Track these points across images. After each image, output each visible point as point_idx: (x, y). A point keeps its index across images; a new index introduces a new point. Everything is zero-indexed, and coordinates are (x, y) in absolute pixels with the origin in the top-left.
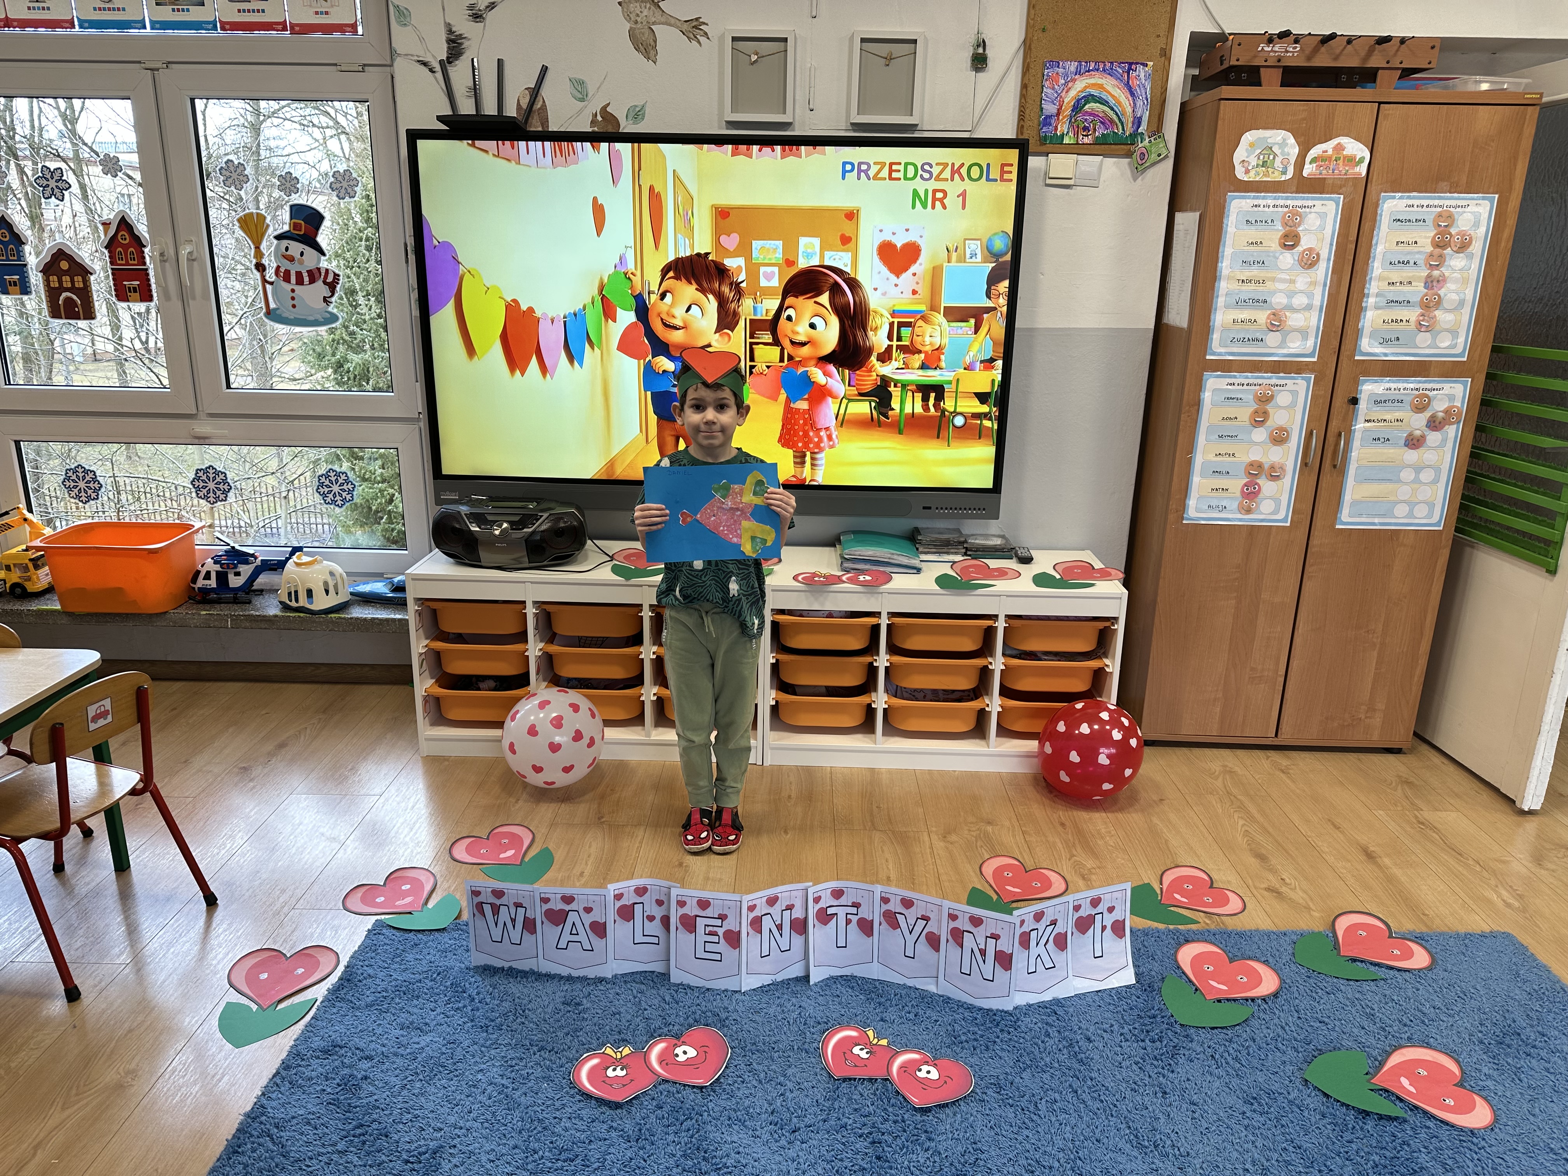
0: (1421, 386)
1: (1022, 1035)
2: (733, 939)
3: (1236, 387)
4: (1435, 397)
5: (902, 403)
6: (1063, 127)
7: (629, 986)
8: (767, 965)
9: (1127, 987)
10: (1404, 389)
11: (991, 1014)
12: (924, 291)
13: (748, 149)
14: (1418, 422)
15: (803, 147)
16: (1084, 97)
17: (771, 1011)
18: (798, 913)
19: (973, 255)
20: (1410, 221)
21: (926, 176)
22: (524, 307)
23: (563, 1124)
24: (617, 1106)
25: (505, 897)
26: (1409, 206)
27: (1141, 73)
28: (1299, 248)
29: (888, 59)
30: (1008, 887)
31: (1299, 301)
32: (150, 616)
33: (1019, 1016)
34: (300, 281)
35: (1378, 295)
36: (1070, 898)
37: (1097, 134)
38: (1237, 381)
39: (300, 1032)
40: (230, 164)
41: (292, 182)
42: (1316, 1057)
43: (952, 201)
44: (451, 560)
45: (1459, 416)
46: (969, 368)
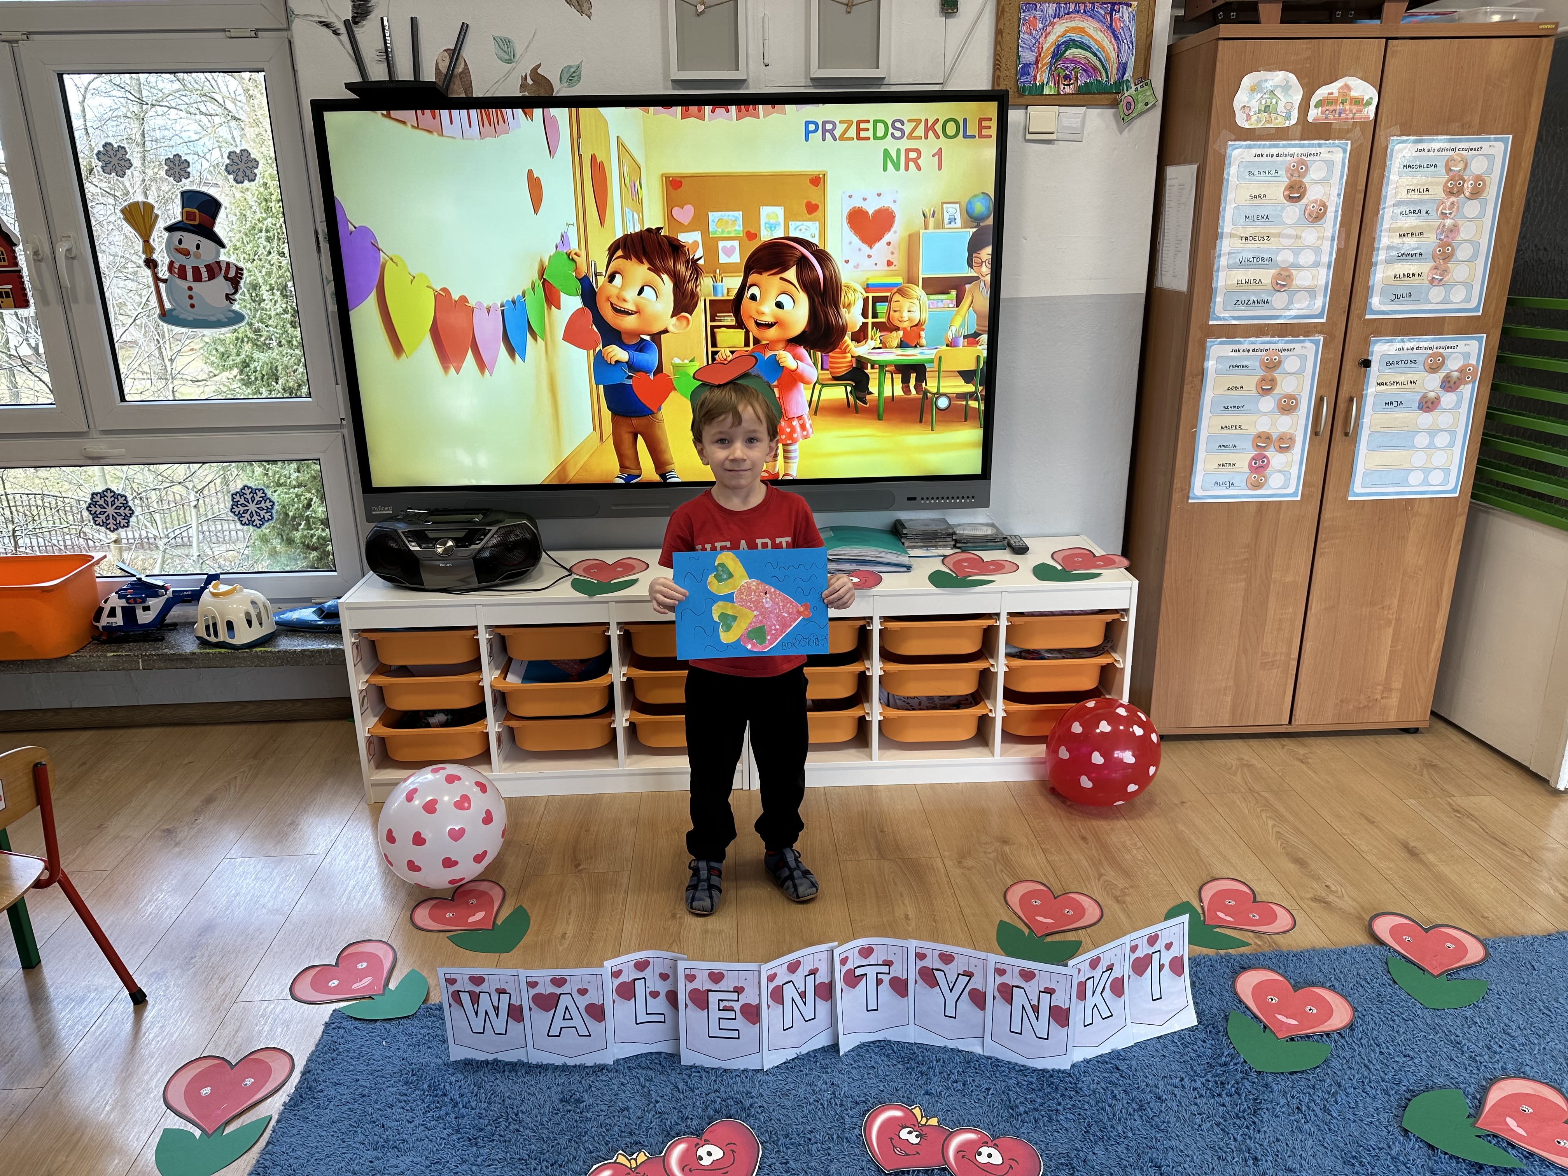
0: (1435, 344)
1: (1087, 1099)
2: (752, 1014)
3: (1241, 353)
4: (1450, 355)
5: (881, 386)
6: (1042, 76)
7: (634, 1073)
8: (791, 1038)
9: (1191, 1029)
10: (1417, 349)
11: (1047, 1076)
12: (900, 261)
13: (699, 111)
14: (1432, 383)
15: (760, 107)
16: (1065, 42)
17: (801, 1092)
18: (822, 977)
19: (952, 220)
20: (1420, 166)
21: (898, 134)
22: (455, 297)
25: (485, 984)
27: (1125, 14)
28: (1304, 201)
29: (849, 6)
30: (1038, 918)
31: (1307, 258)
32: (49, 661)
33: (1078, 1075)
34: (198, 277)
35: (1389, 248)
36: (1127, 939)
37: (1079, 82)
38: (1241, 347)
39: (254, 1162)
40: (109, 148)
41: (182, 166)
42: (1410, 1100)
43: (927, 161)
44: (389, 584)
45: (1474, 374)
46: (951, 344)
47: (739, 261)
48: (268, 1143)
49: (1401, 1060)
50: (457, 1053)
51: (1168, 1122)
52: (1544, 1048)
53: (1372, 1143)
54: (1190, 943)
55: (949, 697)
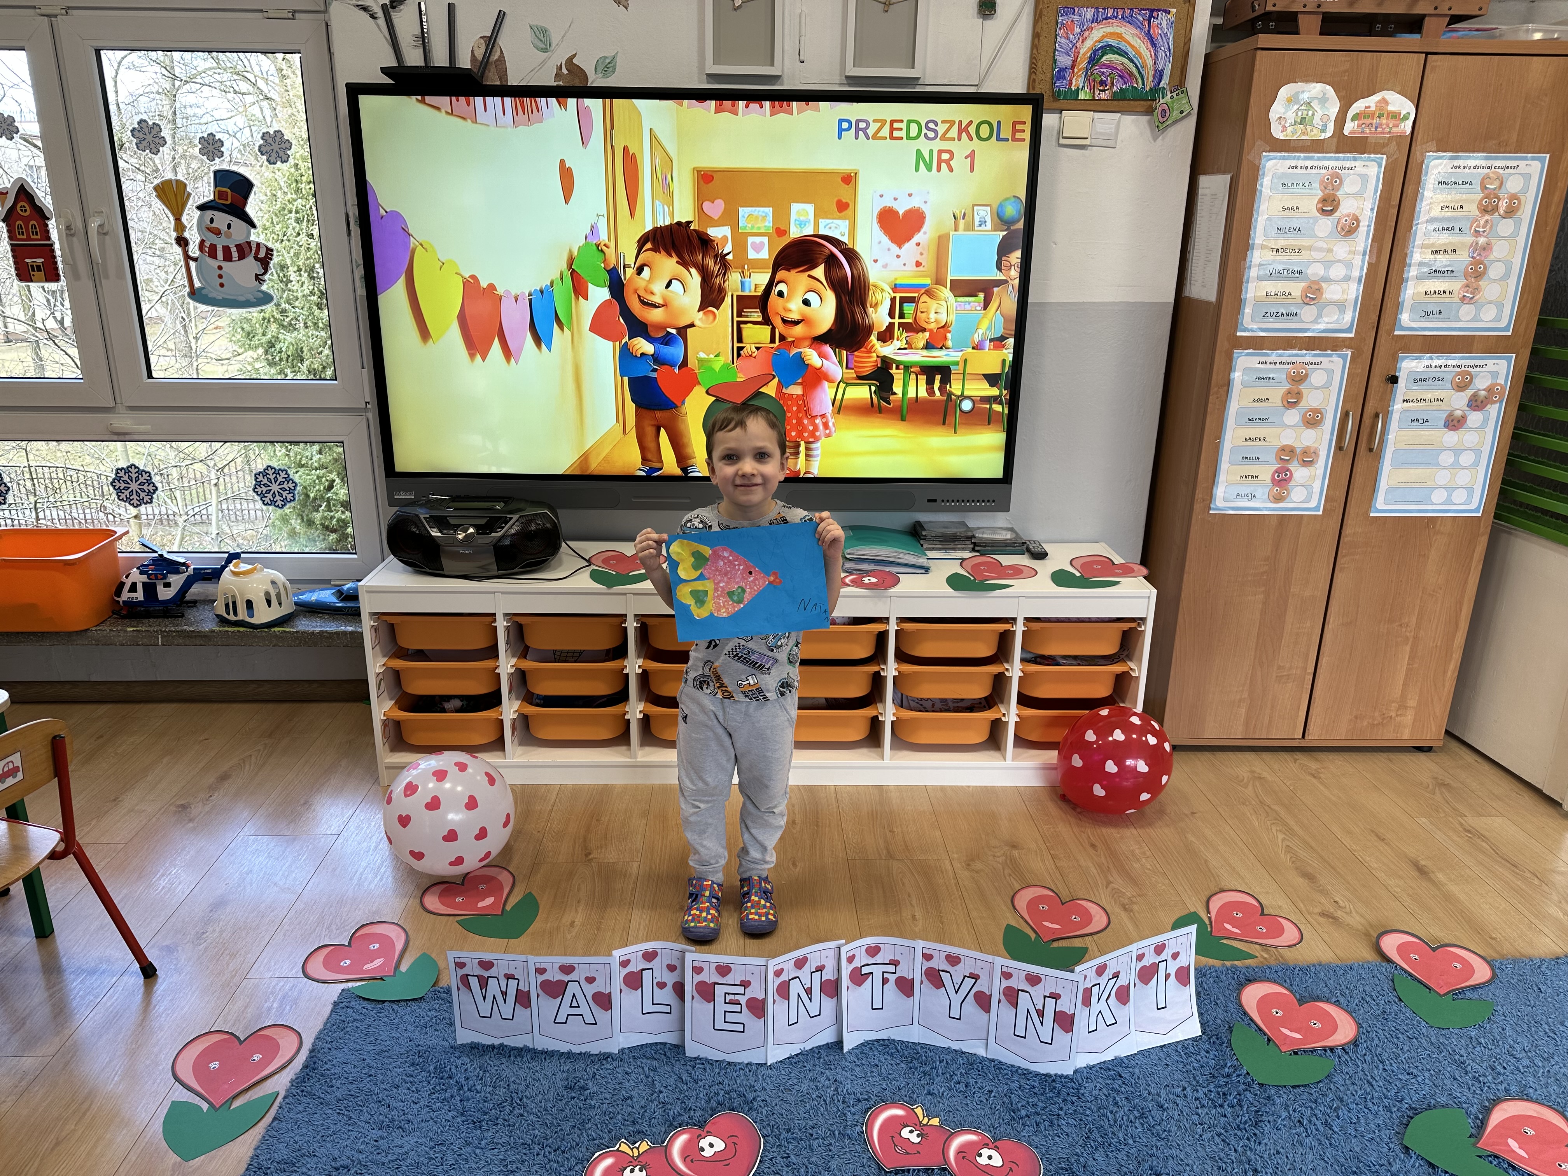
0: (1464, 362)
1: (1088, 1105)
2: (758, 1008)
3: (1268, 366)
4: (1478, 374)
5: (905, 386)
6: (1078, 81)
7: (639, 1063)
8: (796, 1033)
9: (1194, 1039)
10: (1445, 366)
11: (1050, 1080)
12: (929, 262)
13: (733, 105)
14: (1459, 401)
15: (794, 103)
16: (1101, 47)
17: (804, 1087)
18: (829, 974)
19: (983, 223)
20: (1456, 183)
21: (931, 134)
22: (484, 284)
25: (494, 969)
27: (1163, 20)
28: (1337, 214)
29: (887, 5)
30: (1045, 923)
31: (1337, 272)
32: (70, 634)
33: (1080, 1081)
34: (228, 257)
35: (1421, 264)
36: (1134, 947)
37: (1115, 88)
38: (1269, 359)
39: (260, 1137)
40: (144, 125)
41: (216, 145)
42: (1412, 1118)
43: (960, 163)
44: (410, 569)
45: (1502, 394)
46: (977, 347)
47: (767, 257)
48: (275, 1119)
49: (1405, 1077)
50: (464, 1037)
51: (1169, 1131)
52: (1549, 1071)
53: (1372, 1159)
54: (1196, 954)
55: (963, 700)
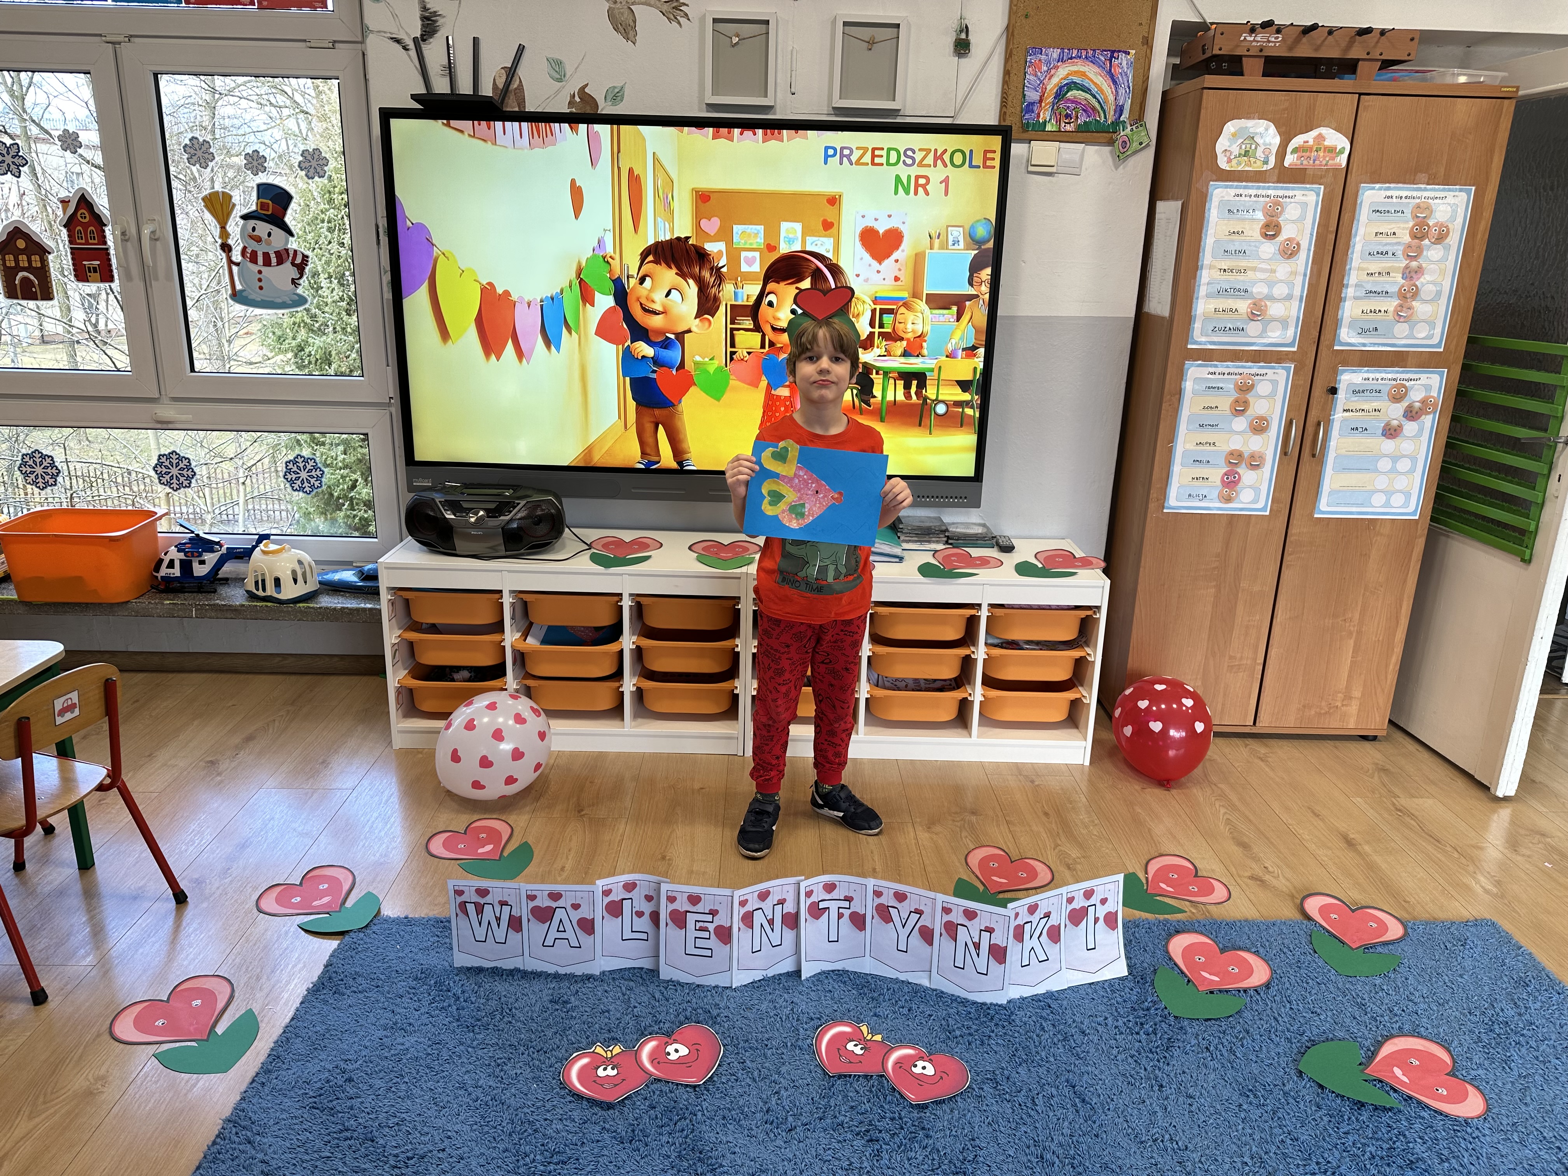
0: (1399, 376)
1: (1017, 1029)
2: (724, 935)
3: (1217, 376)
4: (1412, 387)
6: (1045, 114)
7: (617, 983)
8: (759, 960)
9: (1120, 979)
10: (1382, 379)
11: (985, 1008)
12: (906, 278)
13: (729, 133)
14: (1395, 412)
15: (785, 131)
16: (1067, 84)
17: (764, 1007)
18: (789, 907)
19: (956, 242)
20: (1388, 212)
21: (909, 161)
22: (500, 291)
23: (554, 1126)
24: (610, 1106)
25: (490, 896)
26: (1388, 197)
27: (1123, 60)
28: (1280, 238)
29: (871, 43)
30: (993, 878)
31: (1280, 291)
32: (112, 605)
33: (1013, 1009)
35: (1358, 285)
36: (1064, 890)
37: (1079, 121)
38: (1218, 370)
40: (195, 142)
41: (260, 161)
42: (1309, 1048)
43: (935, 187)
44: (425, 548)
45: (1435, 405)
46: (951, 356)
50: (461, 960)
51: (1088, 1052)
53: (1268, 1080)
54: (1124, 904)
55: (934, 680)
